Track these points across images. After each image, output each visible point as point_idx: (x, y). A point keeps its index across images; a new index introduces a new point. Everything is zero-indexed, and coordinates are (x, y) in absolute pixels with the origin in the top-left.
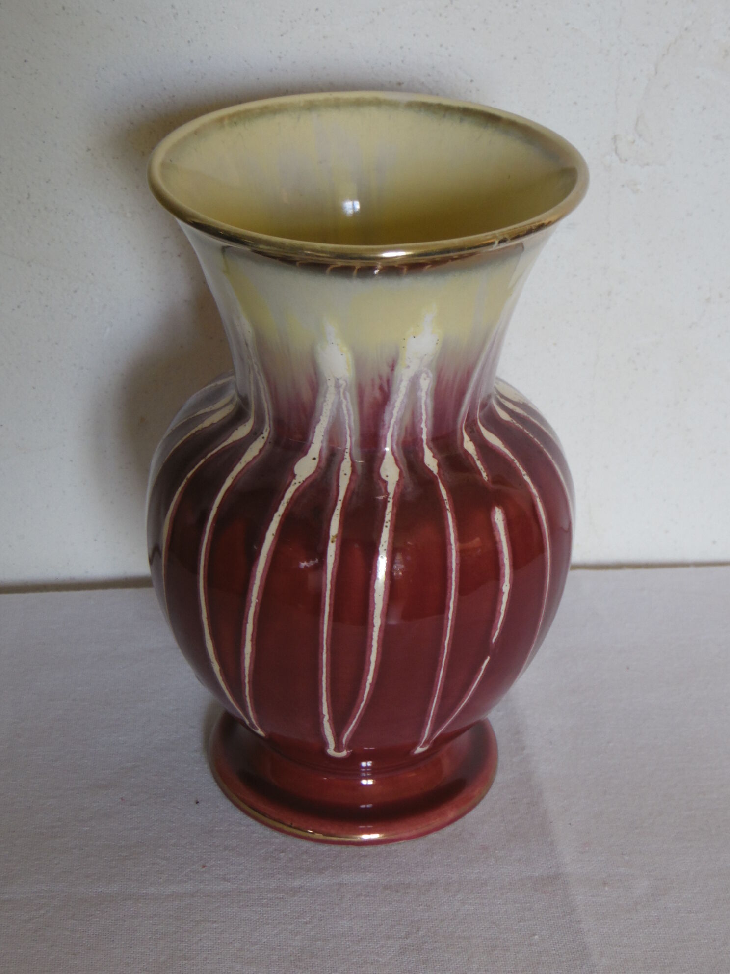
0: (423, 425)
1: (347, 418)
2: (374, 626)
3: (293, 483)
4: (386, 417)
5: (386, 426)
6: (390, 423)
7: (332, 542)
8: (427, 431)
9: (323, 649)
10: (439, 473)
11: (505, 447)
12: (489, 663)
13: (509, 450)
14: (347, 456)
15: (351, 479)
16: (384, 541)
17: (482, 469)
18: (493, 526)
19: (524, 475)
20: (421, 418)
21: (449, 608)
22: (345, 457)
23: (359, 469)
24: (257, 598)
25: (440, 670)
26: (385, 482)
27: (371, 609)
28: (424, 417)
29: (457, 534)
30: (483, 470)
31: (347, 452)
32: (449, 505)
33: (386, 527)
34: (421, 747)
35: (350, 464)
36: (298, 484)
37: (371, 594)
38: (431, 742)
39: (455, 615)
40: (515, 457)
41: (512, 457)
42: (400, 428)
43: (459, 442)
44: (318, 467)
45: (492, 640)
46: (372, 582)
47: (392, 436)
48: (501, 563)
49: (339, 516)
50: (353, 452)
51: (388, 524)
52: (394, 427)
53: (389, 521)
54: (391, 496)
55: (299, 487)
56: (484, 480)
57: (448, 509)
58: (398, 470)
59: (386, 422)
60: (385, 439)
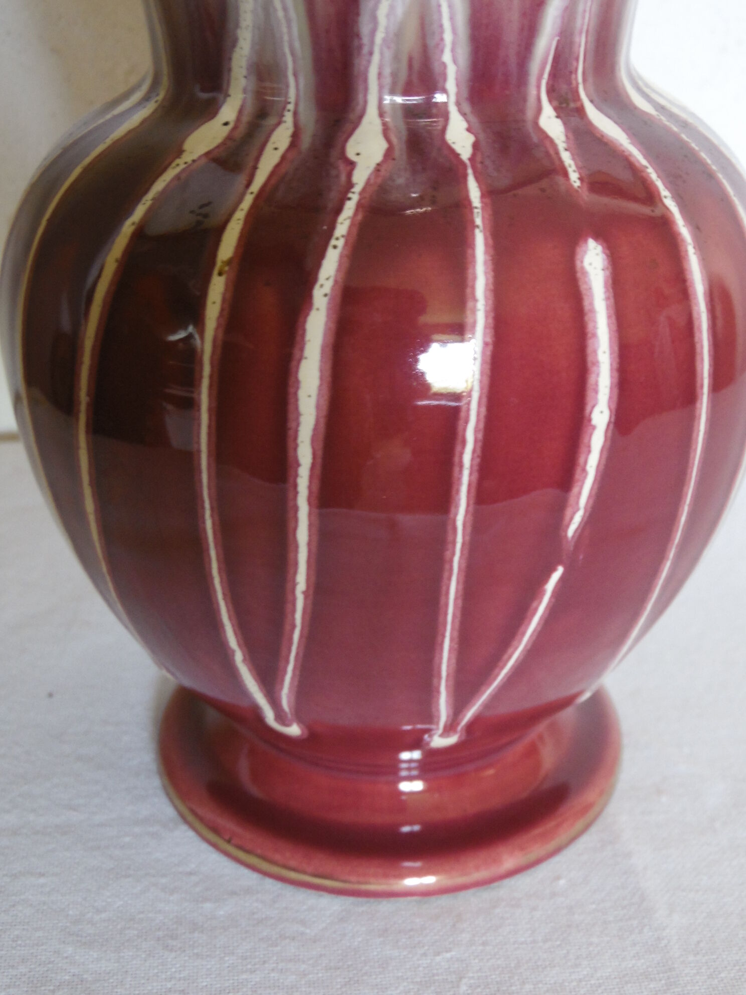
0: (447, 57)
1: (285, 29)
2: (298, 465)
3: (174, 165)
4: (365, 28)
5: (365, 50)
6: (372, 42)
7: (220, 274)
8: (457, 72)
9: (203, 508)
10: (472, 159)
11: (633, 143)
12: (562, 579)
13: (640, 151)
14: (289, 118)
15: (283, 158)
16: (327, 276)
17: (570, 166)
18: (579, 275)
19: (665, 197)
20: (442, 39)
21: (464, 442)
22: (284, 119)
23: (306, 142)
24: (88, 395)
25: (450, 579)
26: (352, 165)
27: (291, 424)
28: (448, 37)
29: (491, 280)
30: (574, 167)
31: (289, 111)
32: (483, 218)
33: (335, 247)
34: (442, 736)
35: (290, 131)
36: (182, 166)
37: (292, 390)
38: (459, 728)
39: (478, 460)
40: (649, 162)
41: (644, 162)
42: (396, 58)
43: (530, 114)
44: (229, 138)
45: (566, 531)
46: (294, 363)
47: (380, 75)
48: (590, 359)
49: (241, 223)
50: (301, 108)
51: (341, 243)
52: (382, 54)
53: (343, 236)
54: (357, 189)
55: (184, 170)
56: (572, 186)
57: (478, 227)
58: (384, 145)
59: (365, 40)
60: (366, 80)
